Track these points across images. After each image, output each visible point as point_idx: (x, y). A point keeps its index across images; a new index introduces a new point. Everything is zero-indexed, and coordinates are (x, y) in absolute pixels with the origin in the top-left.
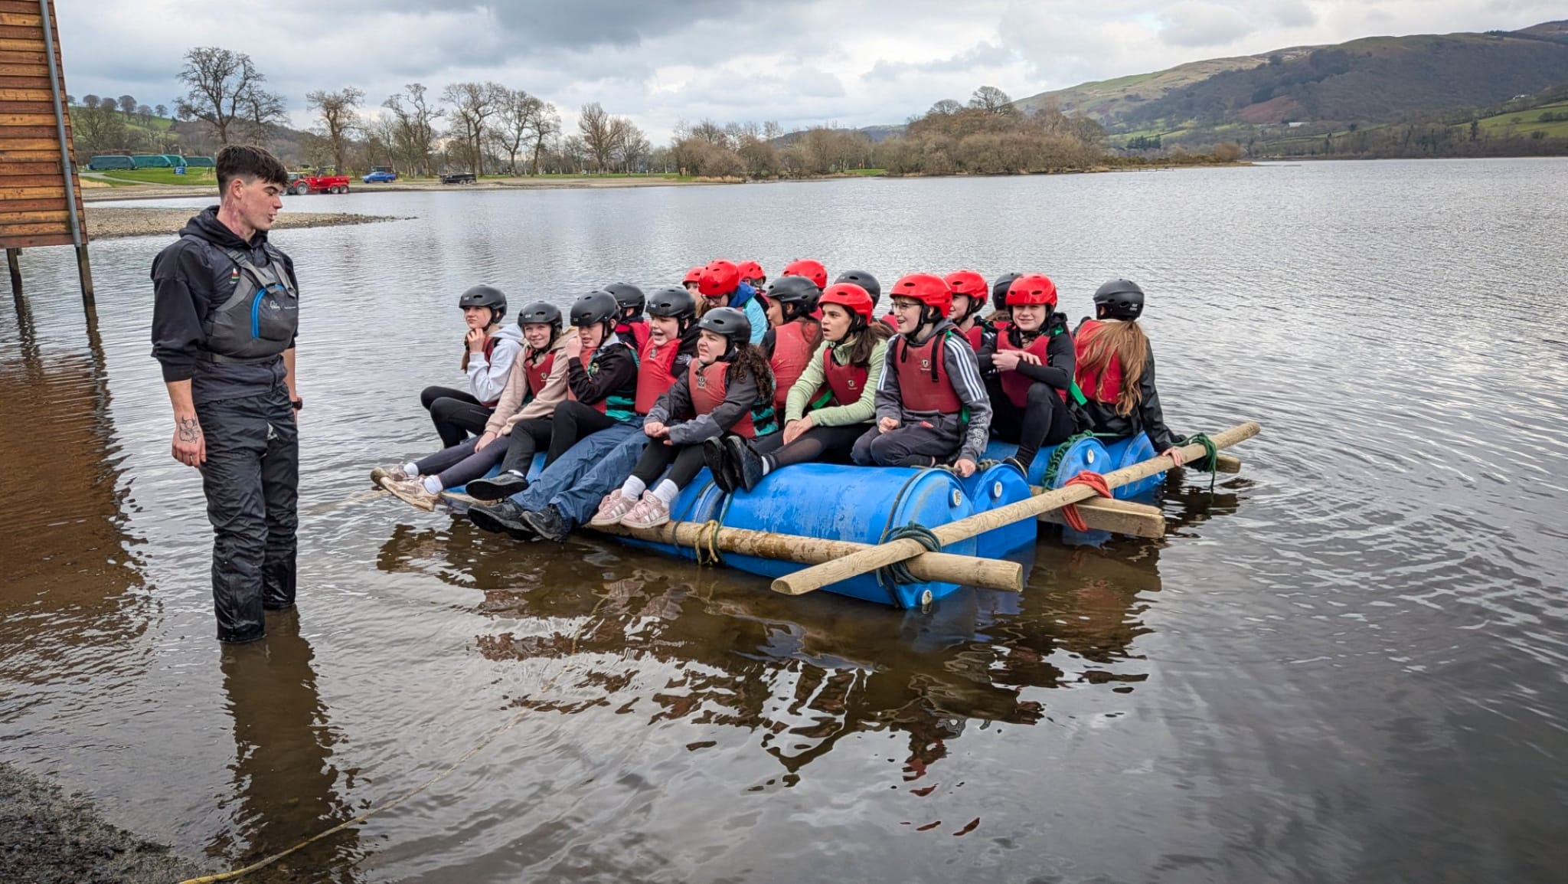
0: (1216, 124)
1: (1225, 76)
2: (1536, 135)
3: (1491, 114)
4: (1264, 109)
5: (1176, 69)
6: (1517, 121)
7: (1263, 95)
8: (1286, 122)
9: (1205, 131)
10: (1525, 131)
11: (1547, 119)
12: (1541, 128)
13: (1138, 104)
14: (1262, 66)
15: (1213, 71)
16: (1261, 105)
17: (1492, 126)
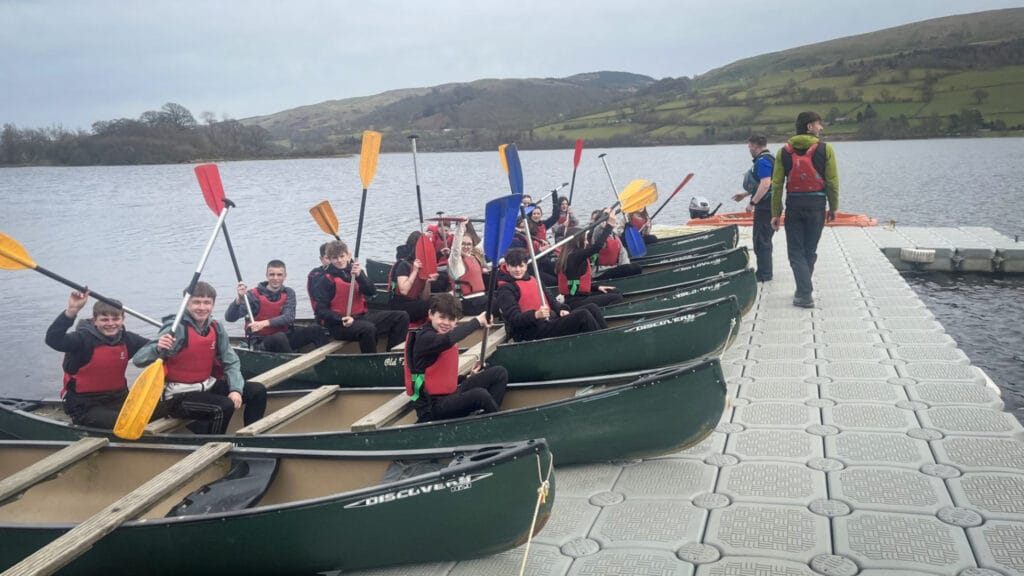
0: (403, 129)
1: (409, 99)
2: (560, 137)
3: (542, 125)
4: (429, 120)
5: (383, 94)
6: (553, 129)
7: (428, 113)
8: (442, 129)
9: (395, 133)
10: (555, 135)
11: (567, 128)
12: (563, 133)
13: (359, 116)
14: (428, 95)
15: (404, 96)
16: (427, 118)
17: (540, 133)
